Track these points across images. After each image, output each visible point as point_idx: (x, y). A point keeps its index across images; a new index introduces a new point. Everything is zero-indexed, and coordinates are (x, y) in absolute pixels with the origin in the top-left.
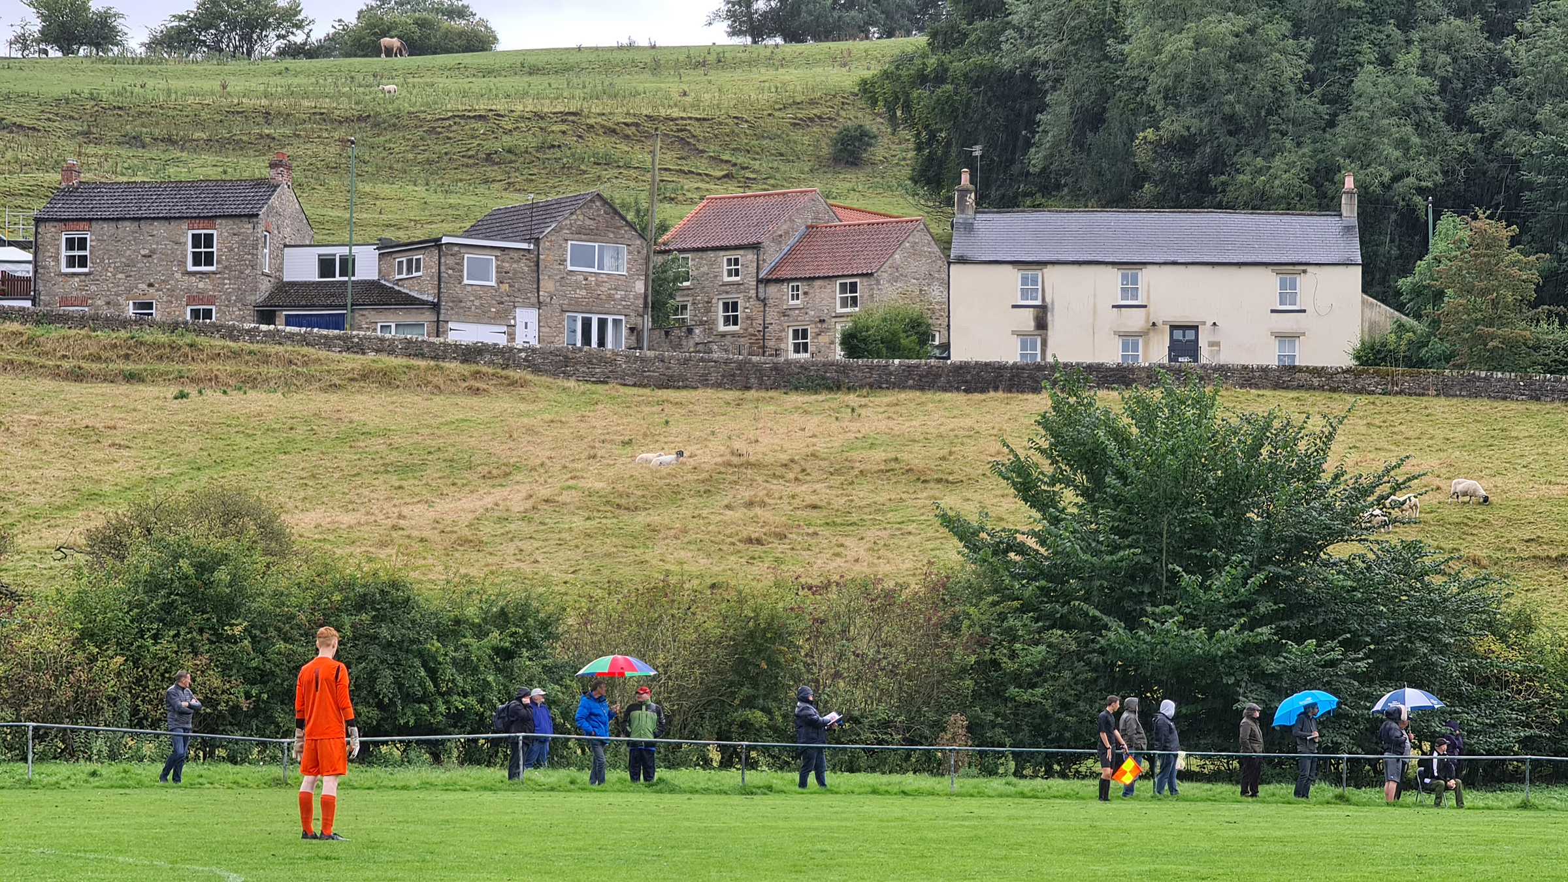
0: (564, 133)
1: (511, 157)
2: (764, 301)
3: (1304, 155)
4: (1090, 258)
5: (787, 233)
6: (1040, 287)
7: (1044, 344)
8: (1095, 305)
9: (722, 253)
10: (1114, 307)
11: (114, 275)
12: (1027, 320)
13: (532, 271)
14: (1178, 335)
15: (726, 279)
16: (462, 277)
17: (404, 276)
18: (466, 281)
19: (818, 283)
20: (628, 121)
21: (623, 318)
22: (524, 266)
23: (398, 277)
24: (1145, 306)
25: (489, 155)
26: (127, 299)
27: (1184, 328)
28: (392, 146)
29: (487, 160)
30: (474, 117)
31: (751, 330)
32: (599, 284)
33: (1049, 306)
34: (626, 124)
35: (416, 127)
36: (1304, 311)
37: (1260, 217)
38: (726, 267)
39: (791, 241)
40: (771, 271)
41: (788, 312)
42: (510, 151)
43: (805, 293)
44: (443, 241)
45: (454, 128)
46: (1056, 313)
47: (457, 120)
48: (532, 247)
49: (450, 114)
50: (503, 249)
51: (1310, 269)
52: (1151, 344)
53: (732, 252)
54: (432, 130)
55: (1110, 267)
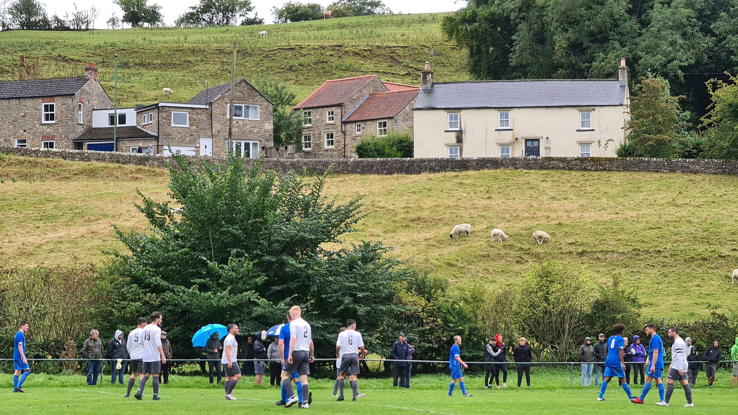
0: (332, 55)
1: (301, 68)
2: (344, 133)
3: (624, 51)
4: (484, 105)
5: (358, 98)
6: (459, 121)
7: (461, 150)
8: (486, 130)
9: (326, 109)
10: (496, 130)
11: (8, 126)
12: (452, 138)
13: (208, 119)
14: (529, 144)
15: (328, 122)
16: (170, 123)
17: (146, 123)
18: (172, 125)
19: (368, 123)
20: (366, 49)
21: (258, 142)
22: (204, 117)
23: (144, 124)
24: (512, 130)
25: (291, 67)
26: (14, 138)
27: (533, 140)
28: (247, 64)
29: (290, 70)
30: (288, 49)
31: (339, 148)
32: (244, 125)
33: (463, 130)
34: (365, 50)
35: (260, 54)
36: (594, 130)
37: (577, 82)
38: (328, 116)
39: (361, 102)
40: (348, 118)
41: (356, 138)
42: (301, 65)
43: (363, 128)
44: (160, 105)
45: (277, 54)
46: (467, 134)
47: (280, 50)
48: (208, 107)
49: (277, 48)
50: (193, 108)
51: (596, 108)
52: (515, 149)
53: (330, 108)
54: (267, 56)
55: (494, 110)
